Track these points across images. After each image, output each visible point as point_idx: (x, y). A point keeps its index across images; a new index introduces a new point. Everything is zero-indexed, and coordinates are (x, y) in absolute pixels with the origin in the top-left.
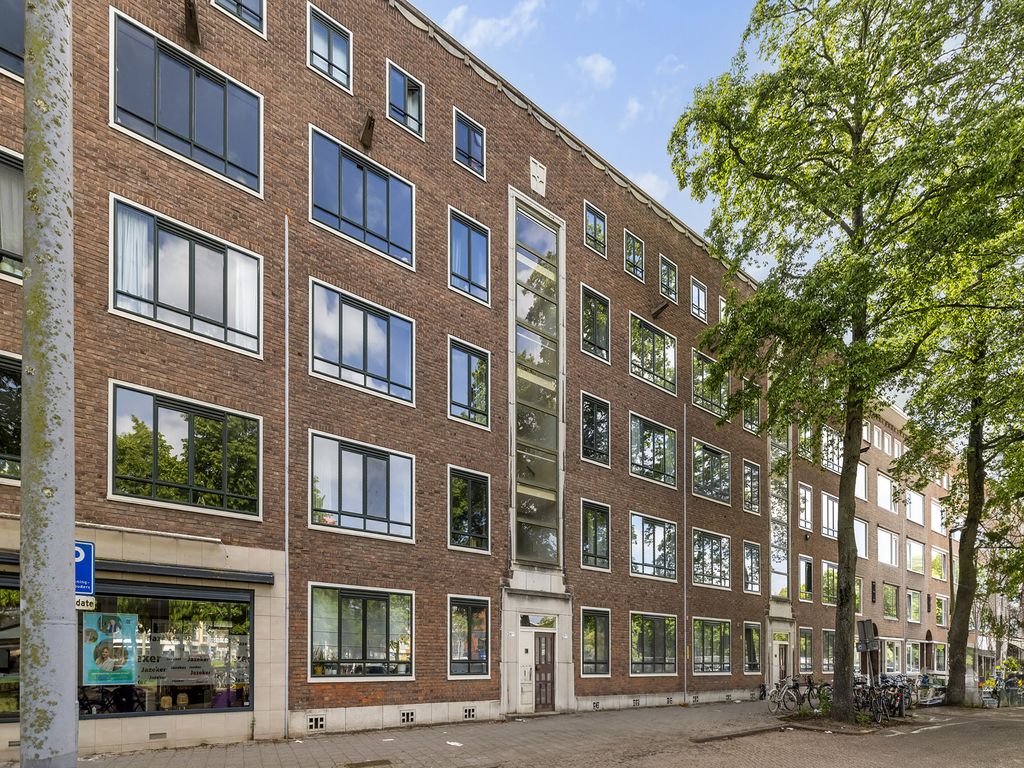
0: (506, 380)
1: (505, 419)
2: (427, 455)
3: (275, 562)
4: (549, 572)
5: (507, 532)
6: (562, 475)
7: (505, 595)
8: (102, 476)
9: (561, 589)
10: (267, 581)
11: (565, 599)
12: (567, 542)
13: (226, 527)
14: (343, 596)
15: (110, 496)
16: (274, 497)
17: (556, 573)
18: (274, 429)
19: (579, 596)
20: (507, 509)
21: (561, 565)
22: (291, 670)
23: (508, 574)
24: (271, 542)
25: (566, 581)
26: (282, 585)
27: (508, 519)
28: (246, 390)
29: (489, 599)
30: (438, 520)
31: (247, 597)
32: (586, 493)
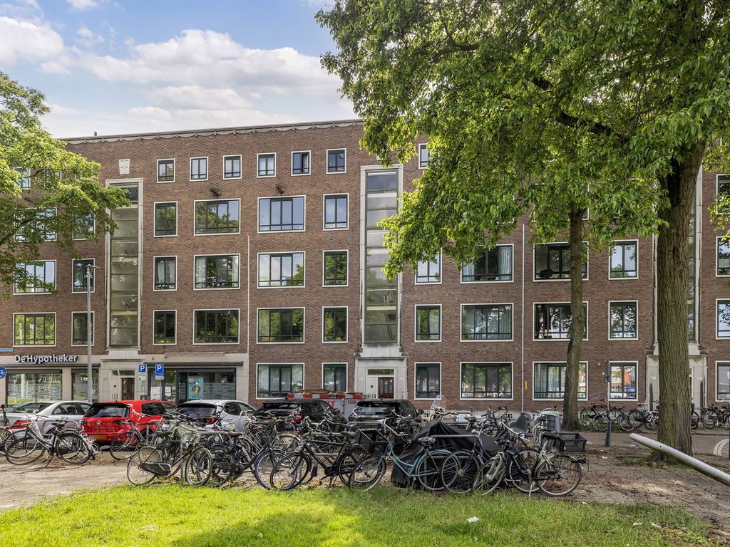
0: (358, 260)
1: (358, 278)
2: (311, 305)
3: (244, 357)
4: (389, 347)
5: (359, 331)
6: (400, 296)
7: (356, 361)
8: (192, 338)
9: (399, 355)
10: (241, 364)
11: (401, 359)
12: (403, 330)
13: (227, 348)
14: (271, 367)
15: (194, 344)
16: (244, 334)
17: (394, 347)
18: (244, 311)
19: (412, 357)
20: (359, 320)
21: (399, 342)
22: (249, 395)
23: (359, 350)
24: (243, 351)
25: (401, 350)
26: (246, 365)
27: (359, 324)
28: (234, 301)
29: (347, 363)
30: (317, 332)
31: (233, 370)
32: (418, 302)
